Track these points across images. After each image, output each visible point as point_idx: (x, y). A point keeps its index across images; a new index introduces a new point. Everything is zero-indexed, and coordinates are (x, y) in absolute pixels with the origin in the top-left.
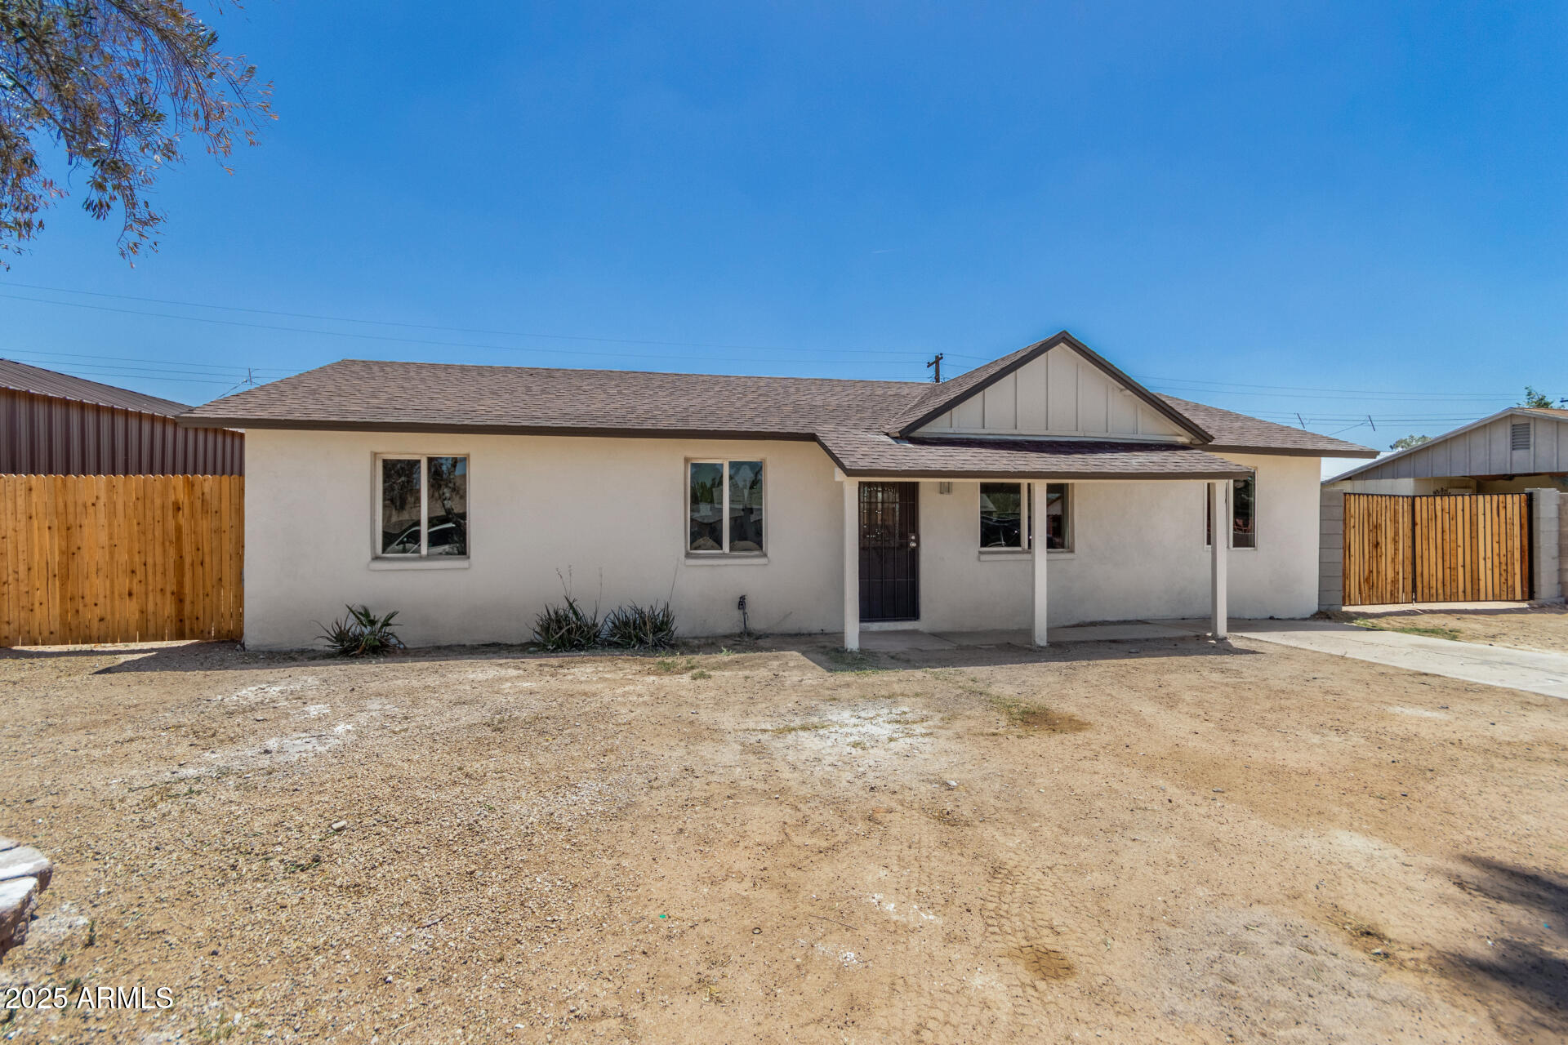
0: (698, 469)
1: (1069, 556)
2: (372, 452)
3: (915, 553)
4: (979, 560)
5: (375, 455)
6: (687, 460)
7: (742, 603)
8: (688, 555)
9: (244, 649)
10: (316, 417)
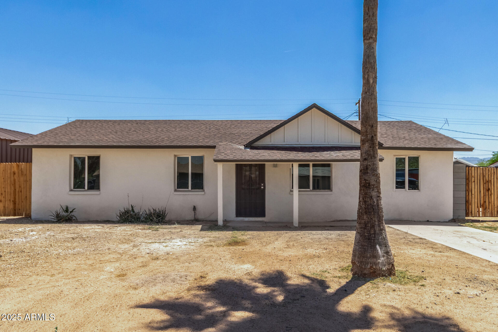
0: (179, 159)
1: (330, 193)
2: (70, 155)
3: (264, 191)
4: (290, 194)
5: (71, 156)
6: (175, 156)
7: (195, 208)
8: (175, 191)
9: (31, 219)
10: (51, 144)
